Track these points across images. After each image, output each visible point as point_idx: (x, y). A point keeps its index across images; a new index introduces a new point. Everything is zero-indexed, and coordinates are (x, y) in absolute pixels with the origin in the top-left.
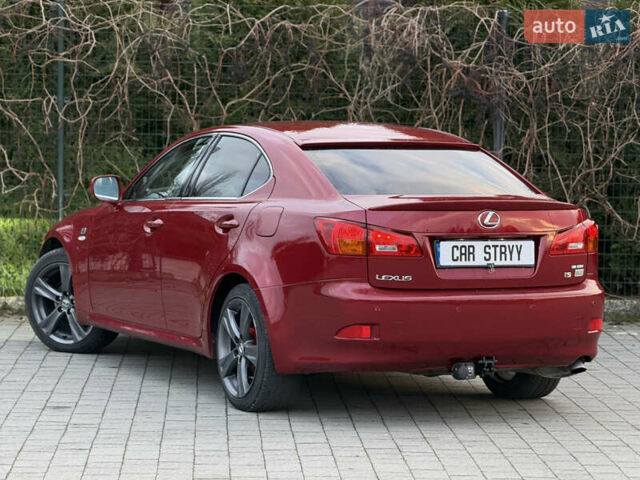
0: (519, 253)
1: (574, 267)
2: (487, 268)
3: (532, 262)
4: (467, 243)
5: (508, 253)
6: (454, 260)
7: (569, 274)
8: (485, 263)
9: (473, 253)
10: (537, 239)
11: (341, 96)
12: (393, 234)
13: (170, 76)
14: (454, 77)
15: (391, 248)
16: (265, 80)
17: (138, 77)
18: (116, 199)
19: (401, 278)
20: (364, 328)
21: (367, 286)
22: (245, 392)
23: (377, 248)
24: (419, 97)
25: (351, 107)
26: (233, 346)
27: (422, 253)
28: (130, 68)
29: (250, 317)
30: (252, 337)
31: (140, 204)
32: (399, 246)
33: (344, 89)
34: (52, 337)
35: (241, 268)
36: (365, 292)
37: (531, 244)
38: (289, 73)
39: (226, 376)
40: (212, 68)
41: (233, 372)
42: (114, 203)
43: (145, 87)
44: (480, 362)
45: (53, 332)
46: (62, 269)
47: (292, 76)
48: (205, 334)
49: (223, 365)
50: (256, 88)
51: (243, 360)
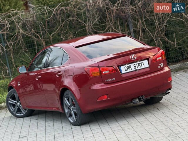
0: (144, 64)
1: (160, 64)
2: (135, 71)
3: (148, 66)
4: (128, 65)
5: (141, 65)
6: (126, 71)
7: (159, 67)
8: (135, 70)
9: (131, 68)
10: (148, 59)
11: (83, 25)
12: (107, 68)
13: (33, 30)
14: (114, 12)
15: (107, 72)
16: (60, 26)
17: (24, 33)
18: (26, 72)
19: (112, 79)
20: (105, 96)
21: (103, 84)
22: (75, 121)
23: (103, 72)
24: (105, 20)
25: (87, 28)
26: (69, 108)
27: (116, 71)
28: (21, 31)
29: (72, 99)
30: (74, 104)
31: (33, 72)
32: (109, 70)
33: (84, 23)
34: (17, 114)
35: (66, 86)
36: (103, 86)
37: (147, 61)
38: (67, 22)
39: (69, 117)
40: (45, 25)
41: (70, 115)
42: (26, 73)
43: (27, 36)
44: (140, 98)
45: (17, 113)
46: (15, 95)
47: (68, 23)
48: (60, 106)
49: (67, 114)
50: (59, 28)
51: (73, 112)
